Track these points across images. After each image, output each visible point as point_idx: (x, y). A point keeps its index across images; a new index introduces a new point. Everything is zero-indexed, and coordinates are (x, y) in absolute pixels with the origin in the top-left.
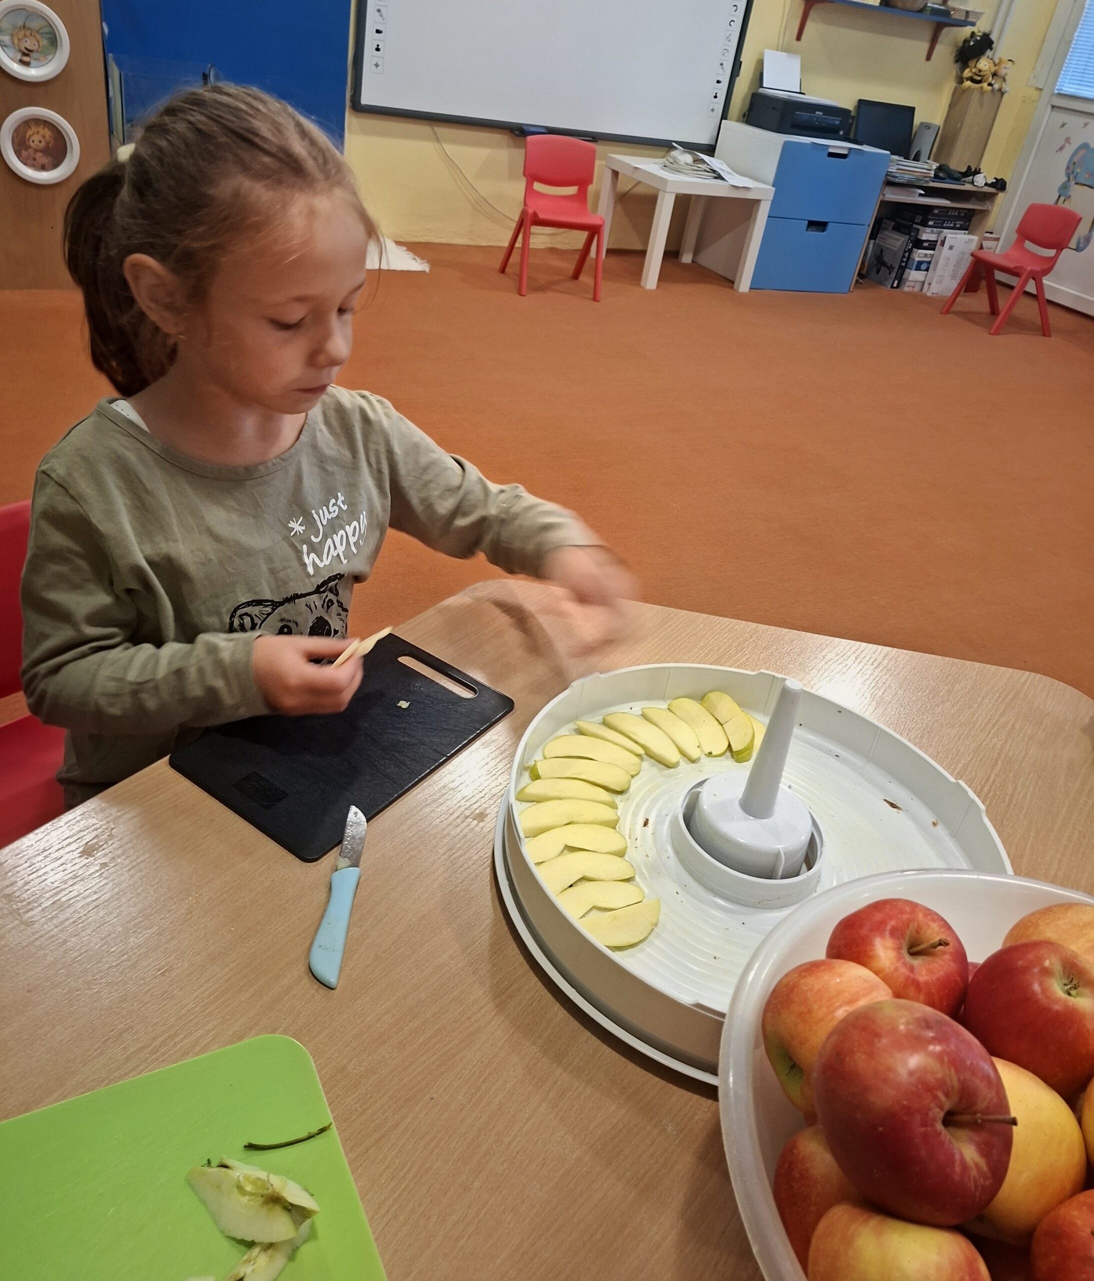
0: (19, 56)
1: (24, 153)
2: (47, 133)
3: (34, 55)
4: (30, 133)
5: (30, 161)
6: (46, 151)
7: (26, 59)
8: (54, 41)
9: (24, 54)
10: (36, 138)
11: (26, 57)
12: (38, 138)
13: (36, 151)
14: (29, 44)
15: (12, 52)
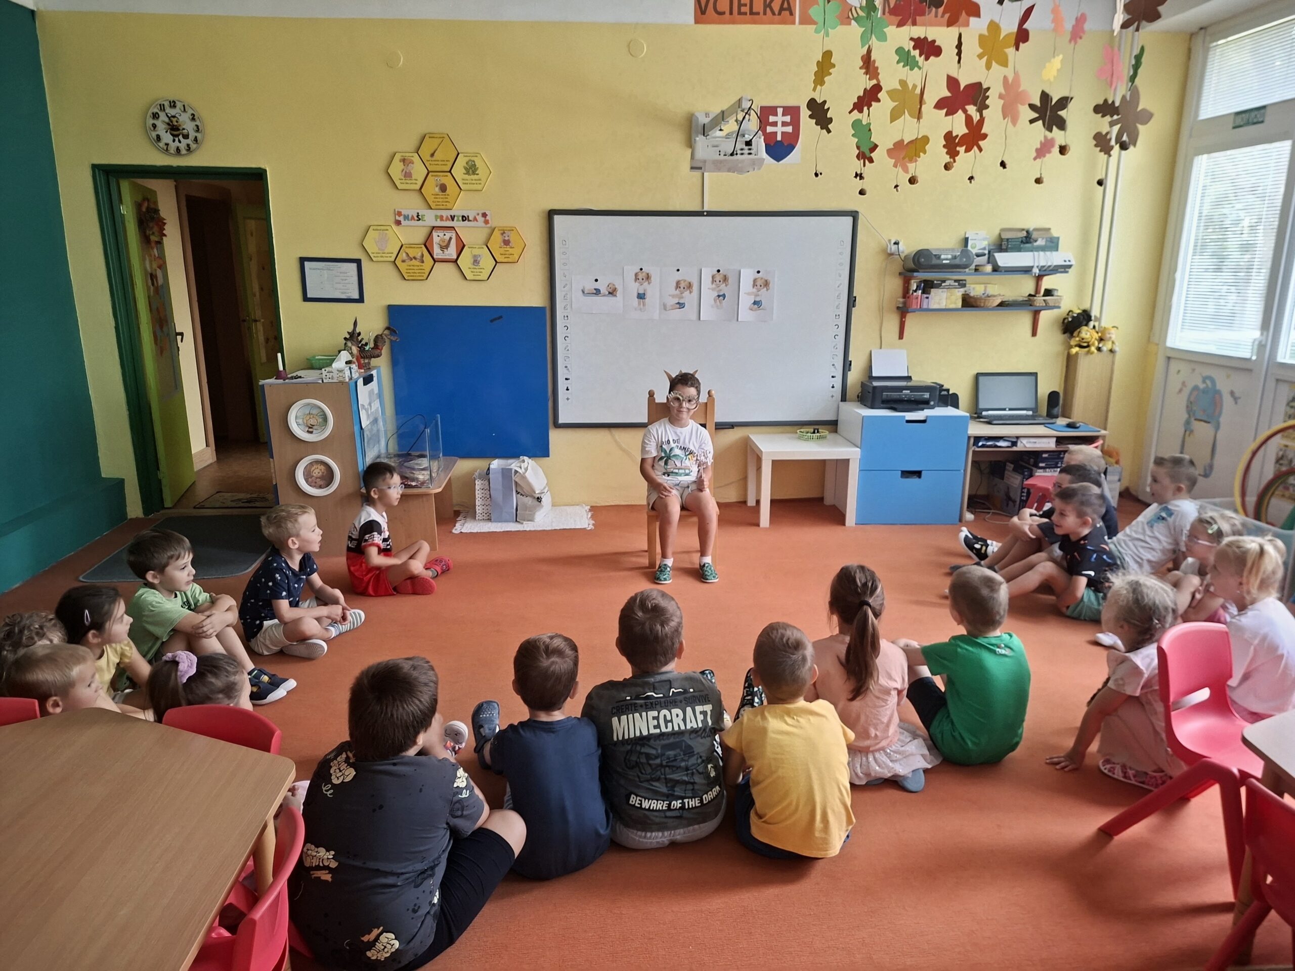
0: (307, 429)
1: (310, 480)
2: (322, 467)
3: (314, 427)
4: (313, 468)
5: (313, 484)
6: (322, 478)
7: (310, 430)
8: (325, 419)
9: (310, 428)
10: (317, 471)
11: (310, 429)
12: (318, 471)
13: (317, 478)
14: (312, 422)
15: (302, 427)
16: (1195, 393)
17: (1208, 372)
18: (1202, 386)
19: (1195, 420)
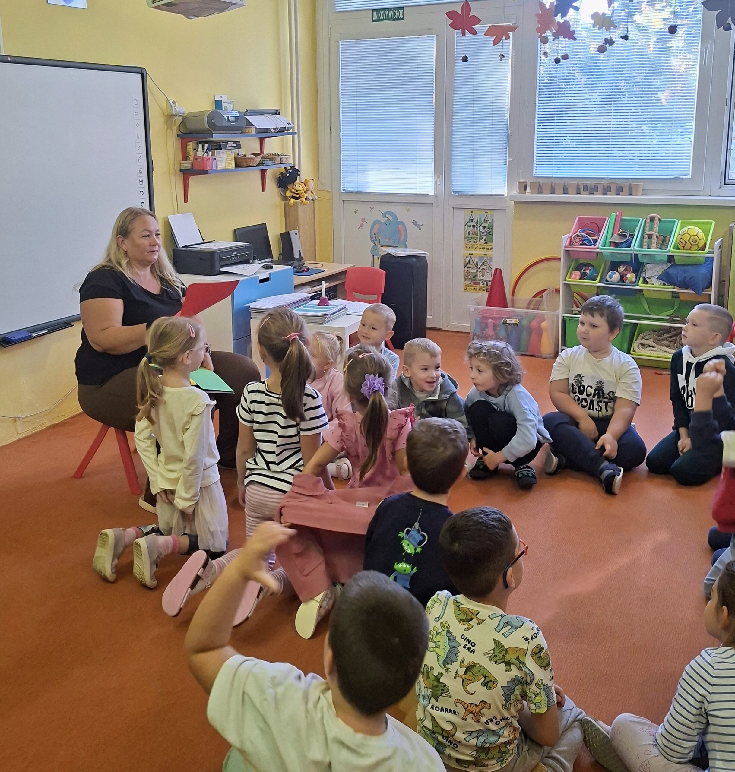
16: (377, 226)
17: (385, 208)
18: (383, 220)
19: (381, 246)
